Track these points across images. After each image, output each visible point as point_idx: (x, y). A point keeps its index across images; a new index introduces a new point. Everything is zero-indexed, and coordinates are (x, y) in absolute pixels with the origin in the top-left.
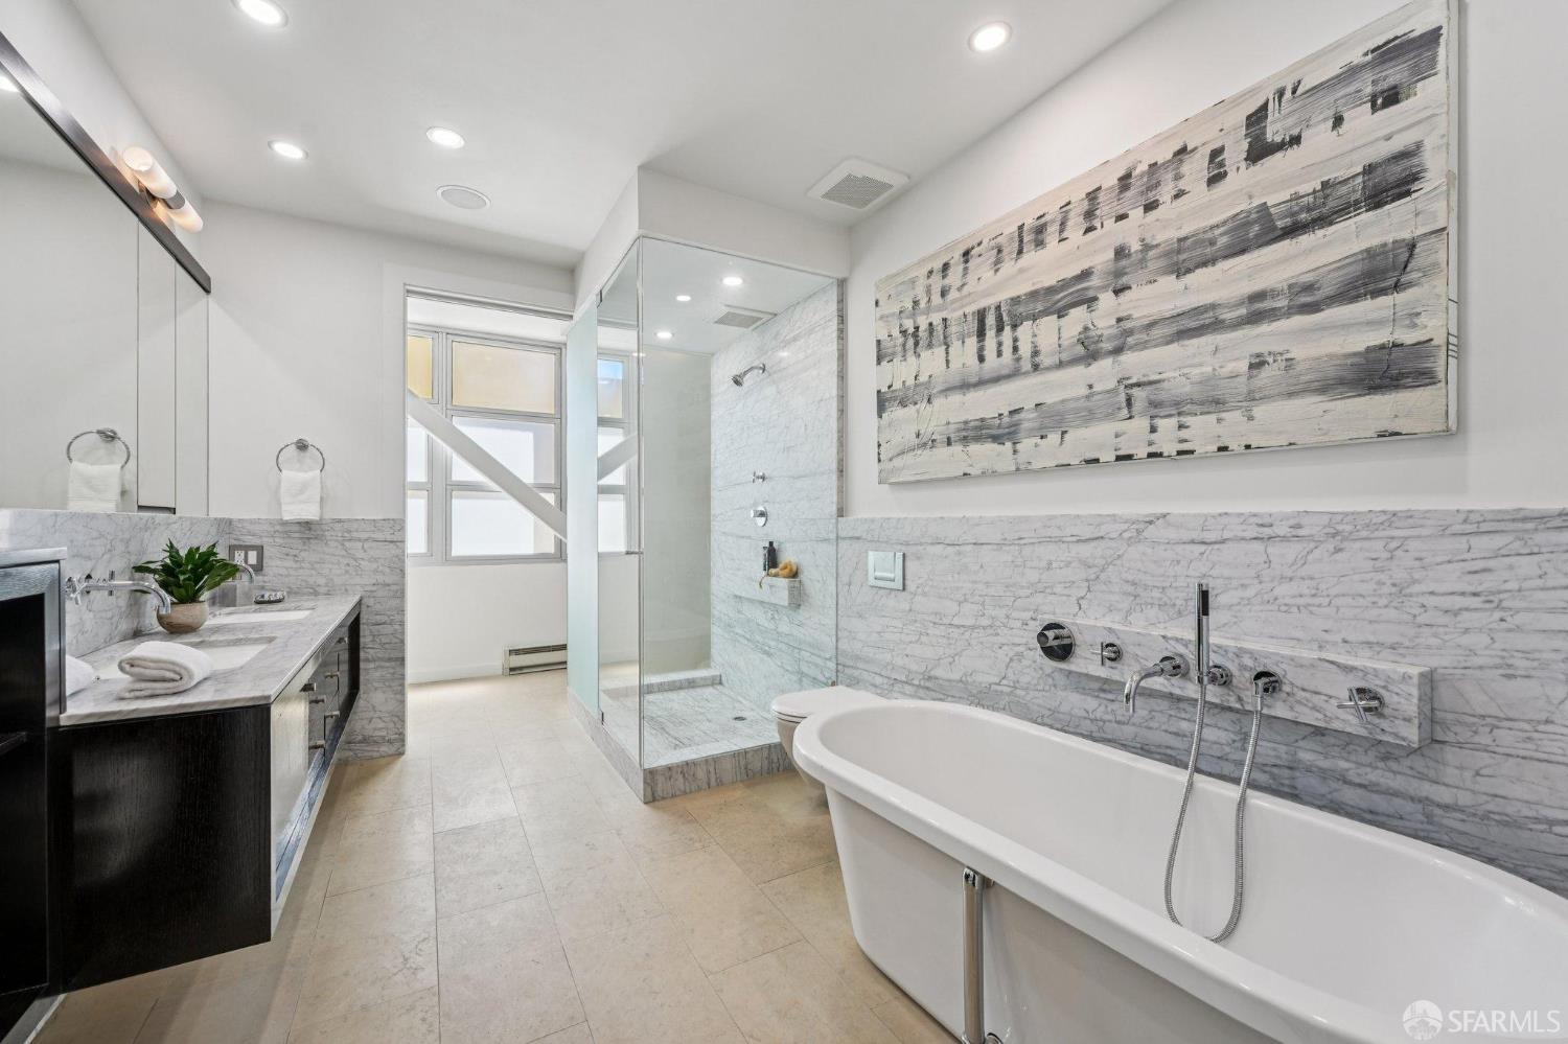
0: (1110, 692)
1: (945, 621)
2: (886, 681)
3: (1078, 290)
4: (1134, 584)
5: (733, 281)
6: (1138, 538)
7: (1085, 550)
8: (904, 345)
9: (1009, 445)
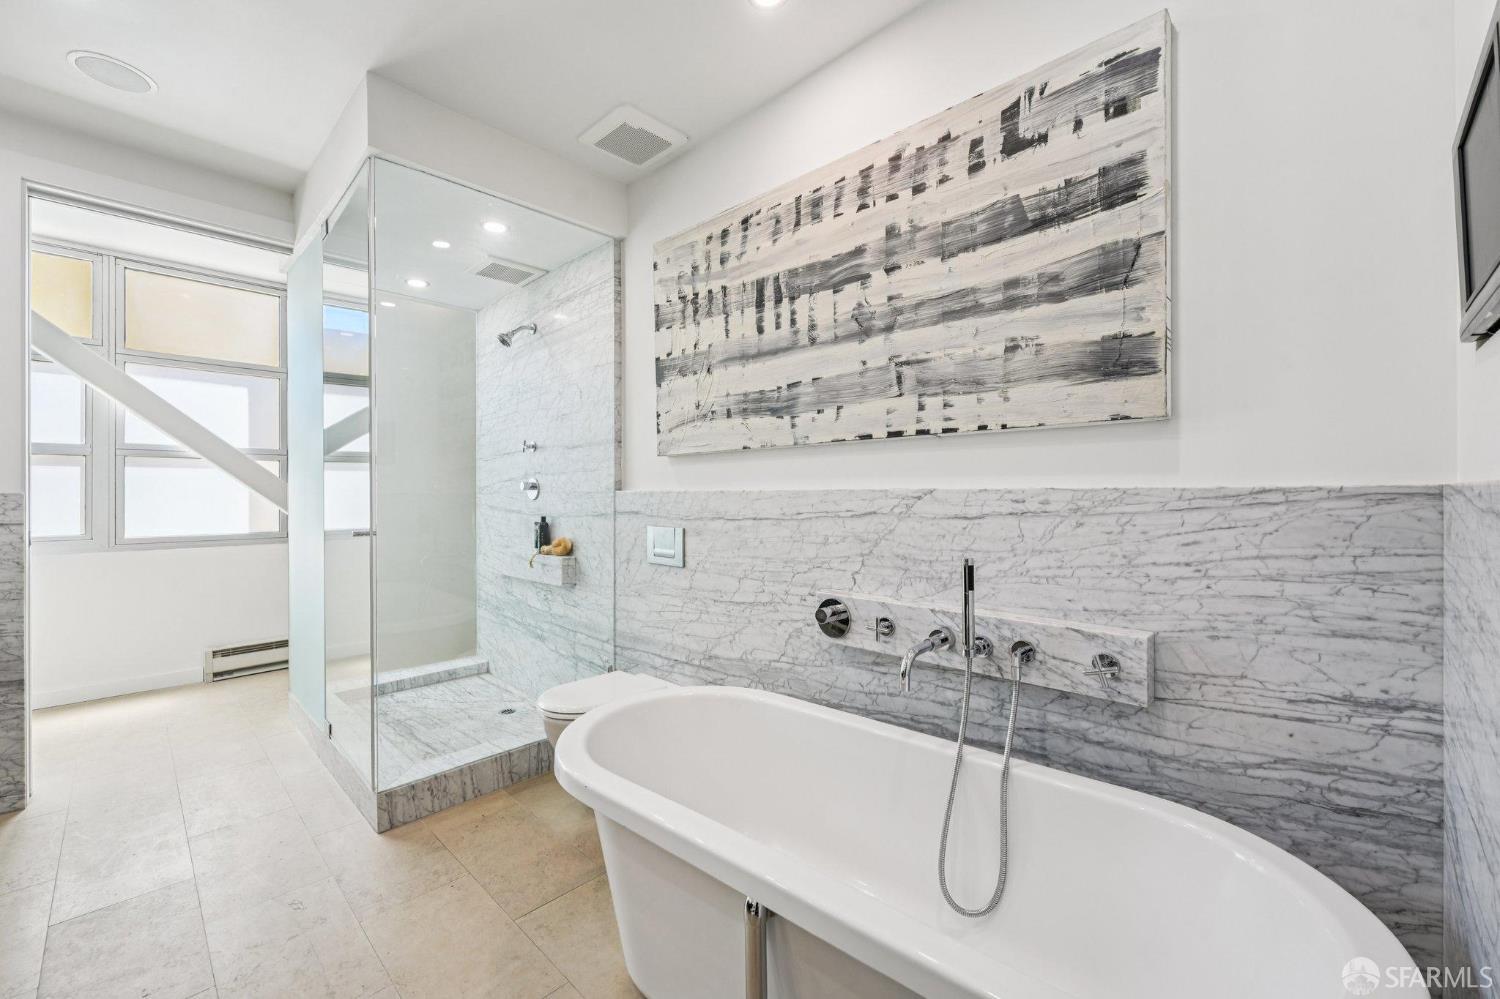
0: (883, 665)
1: (725, 598)
2: (666, 662)
3: (851, 267)
4: (904, 558)
5: (495, 228)
6: (906, 513)
7: (859, 525)
8: (683, 312)
9: (787, 418)
